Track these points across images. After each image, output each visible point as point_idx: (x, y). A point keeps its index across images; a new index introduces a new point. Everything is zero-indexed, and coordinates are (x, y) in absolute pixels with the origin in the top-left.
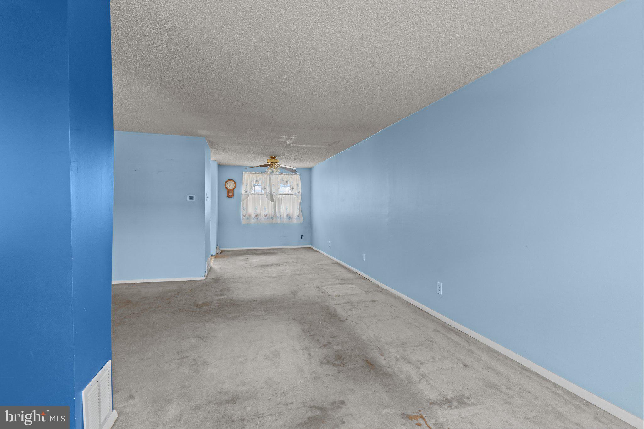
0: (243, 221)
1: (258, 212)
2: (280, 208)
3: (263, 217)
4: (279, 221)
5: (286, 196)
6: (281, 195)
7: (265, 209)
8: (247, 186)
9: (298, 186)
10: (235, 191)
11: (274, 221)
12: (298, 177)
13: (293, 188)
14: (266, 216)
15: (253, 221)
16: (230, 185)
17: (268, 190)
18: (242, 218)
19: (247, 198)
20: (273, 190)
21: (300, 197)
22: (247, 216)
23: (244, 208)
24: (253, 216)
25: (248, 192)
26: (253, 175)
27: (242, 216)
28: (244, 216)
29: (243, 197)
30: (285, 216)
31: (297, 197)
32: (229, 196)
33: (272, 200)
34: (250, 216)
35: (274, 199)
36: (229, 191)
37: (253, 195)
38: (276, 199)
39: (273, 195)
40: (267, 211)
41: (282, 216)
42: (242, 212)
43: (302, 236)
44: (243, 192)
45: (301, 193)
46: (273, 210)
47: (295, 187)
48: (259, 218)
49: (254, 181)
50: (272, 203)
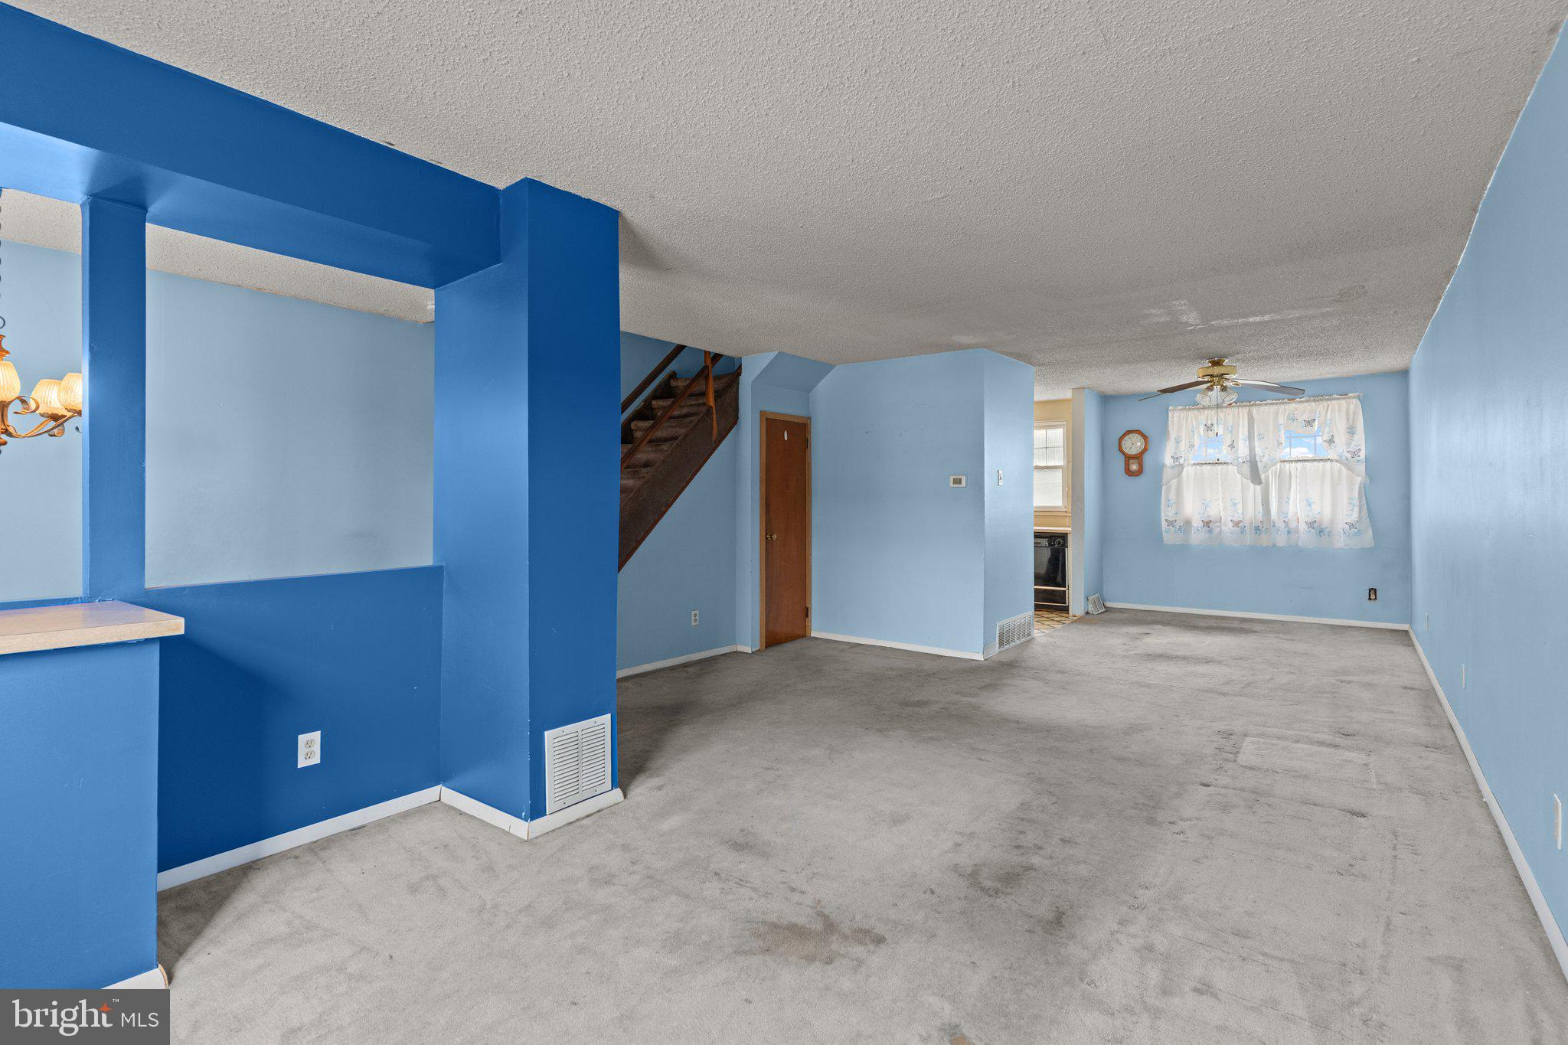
0: (1169, 537)
1: (1212, 513)
2: (1283, 500)
3: (1227, 528)
4: (1281, 540)
5: (1308, 464)
6: (1287, 465)
7: (1235, 505)
8: (1177, 443)
9: (1351, 431)
10: (1148, 459)
11: (1264, 541)
12: (1352, 406)
13: (1331, 441)
14: (1236, 524)
15: (1197, 537)
16: (1133, 445)
17: (1243, 450)
18: (1164, 529)
19: (1179, 474)
20: (1258, 450)
21: (1362, 467)
22: (1177, 524)
23: (1172, 502)
24: (1197, 523)
25: (1181, 461)
26: (1196, 412)
27: (1164, 524)
28: (1171, 523)
29: (1167, 474)
30: (1303, 527)
31: (1349, 468)
32: (1129, 473)
33: (1256, 477)
34: (1188, 523)
35: (1263, 477)
36: (1128, 458)
37: (1198, 467)
38: (1270, 476)
39: (1260, 465)
40: (1240, 511)
41: (1293, 525)
42: (1166, 513)
43: (1373, 592)
44: (1168, 461)
45: (1362, 454)
46: (1260, 508)
47: (1341, 439)
48: (1217, 530)
49: (1202, 428)
50: (1258, 487)
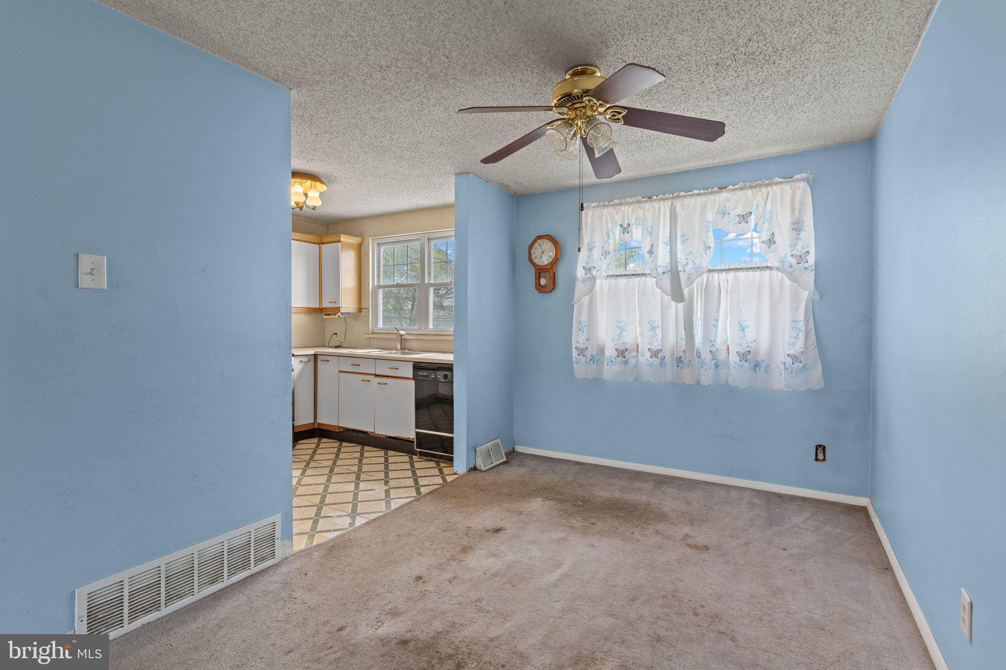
0: (581, 370)
1: (629, 338)
2: (710, 324)
3: (645, 358)
4: (707, 378)
5: (742, 275)
6: (716, 275)
7: (653, 329)
8: (590, 249)
9: (797, 227)
10: (562, 272)
11: (687, 376)
12: (798, 193)
13: (771, 242)
14: (655, 354)
15: (610, 371)
16: (544, 254)
17: (663, 257)
18: (574, 359)
19: (591, 289)
20: (680, 256)
21: (810, 277)
22: (588, 353)
23: (583, 324)
24: (610, 352)
25: (594, 272)
26: (611, 209)
27: (575, 353)
28: (582, 352)
29: (580, 288)
30: (734, 358)
31: (794, 280)
32: (540, 288)
33: (677, 295)
34: (602, 350)
35: (686, 292)
36: (540, 271)
37: (613, 280)
38: (694, 290)
39: (683, 277)
40: (659, 337)
41: (722, 356)
42: (578, 339)
43: (820, 449)
44: (580, 273)
45: (811, 259)
46: (682, 334)
47: (784, 238)
48: (633, 361)
49: (618, 230)
50: (681, 305)
